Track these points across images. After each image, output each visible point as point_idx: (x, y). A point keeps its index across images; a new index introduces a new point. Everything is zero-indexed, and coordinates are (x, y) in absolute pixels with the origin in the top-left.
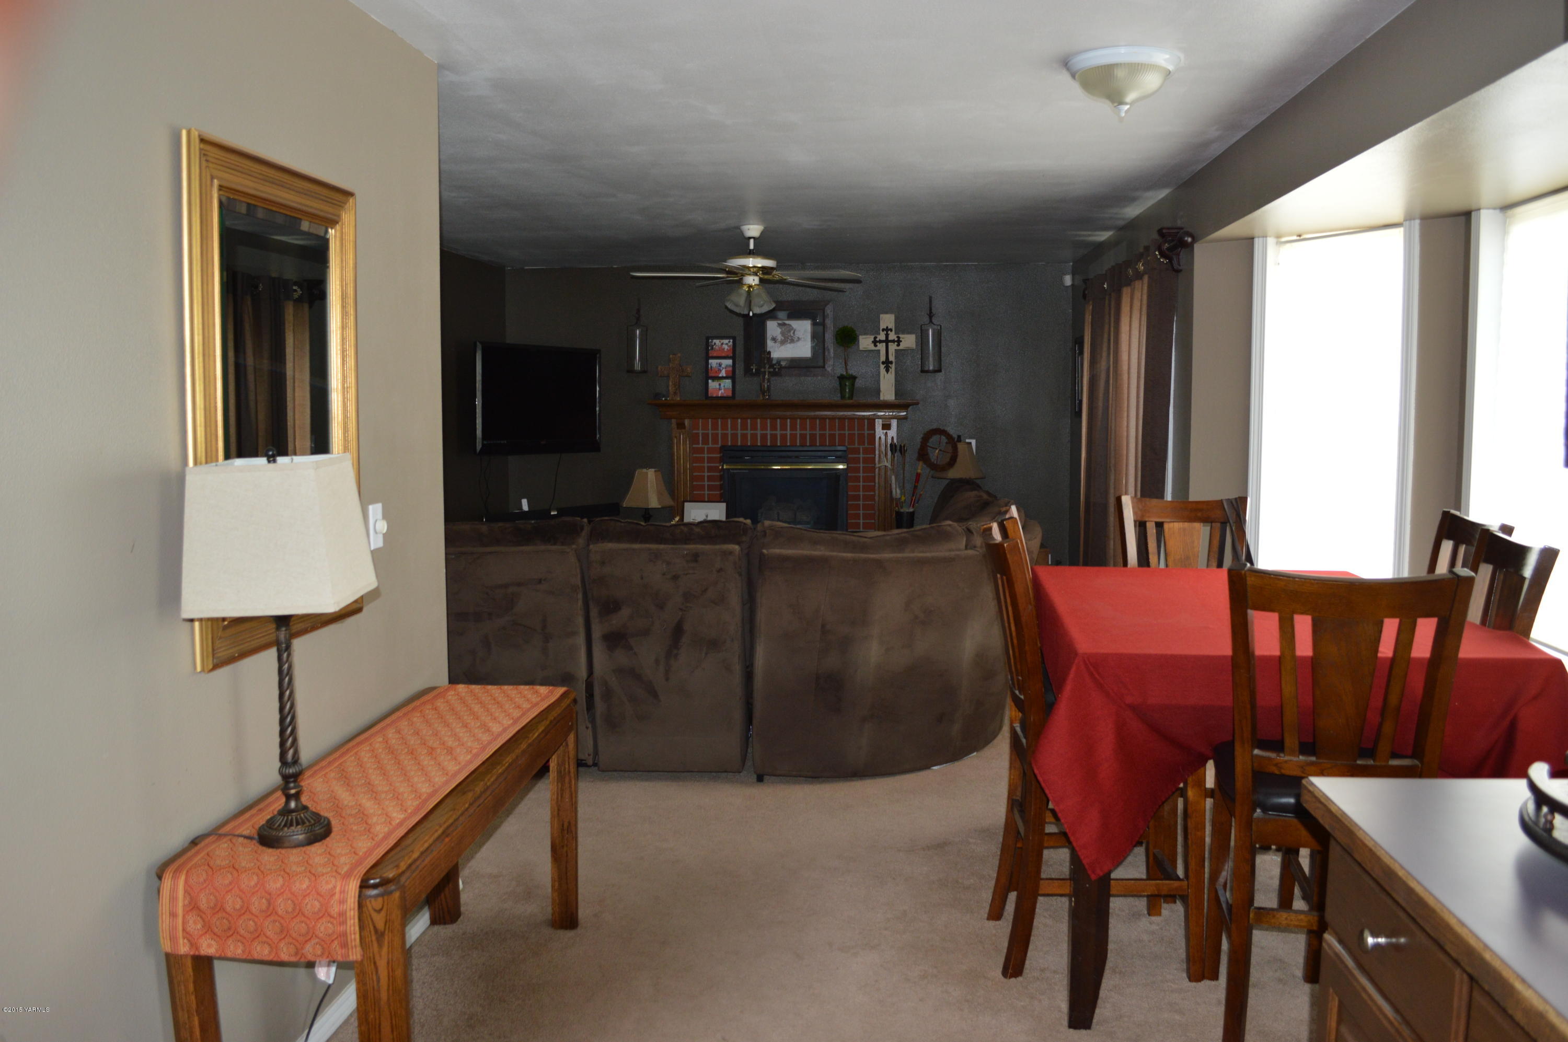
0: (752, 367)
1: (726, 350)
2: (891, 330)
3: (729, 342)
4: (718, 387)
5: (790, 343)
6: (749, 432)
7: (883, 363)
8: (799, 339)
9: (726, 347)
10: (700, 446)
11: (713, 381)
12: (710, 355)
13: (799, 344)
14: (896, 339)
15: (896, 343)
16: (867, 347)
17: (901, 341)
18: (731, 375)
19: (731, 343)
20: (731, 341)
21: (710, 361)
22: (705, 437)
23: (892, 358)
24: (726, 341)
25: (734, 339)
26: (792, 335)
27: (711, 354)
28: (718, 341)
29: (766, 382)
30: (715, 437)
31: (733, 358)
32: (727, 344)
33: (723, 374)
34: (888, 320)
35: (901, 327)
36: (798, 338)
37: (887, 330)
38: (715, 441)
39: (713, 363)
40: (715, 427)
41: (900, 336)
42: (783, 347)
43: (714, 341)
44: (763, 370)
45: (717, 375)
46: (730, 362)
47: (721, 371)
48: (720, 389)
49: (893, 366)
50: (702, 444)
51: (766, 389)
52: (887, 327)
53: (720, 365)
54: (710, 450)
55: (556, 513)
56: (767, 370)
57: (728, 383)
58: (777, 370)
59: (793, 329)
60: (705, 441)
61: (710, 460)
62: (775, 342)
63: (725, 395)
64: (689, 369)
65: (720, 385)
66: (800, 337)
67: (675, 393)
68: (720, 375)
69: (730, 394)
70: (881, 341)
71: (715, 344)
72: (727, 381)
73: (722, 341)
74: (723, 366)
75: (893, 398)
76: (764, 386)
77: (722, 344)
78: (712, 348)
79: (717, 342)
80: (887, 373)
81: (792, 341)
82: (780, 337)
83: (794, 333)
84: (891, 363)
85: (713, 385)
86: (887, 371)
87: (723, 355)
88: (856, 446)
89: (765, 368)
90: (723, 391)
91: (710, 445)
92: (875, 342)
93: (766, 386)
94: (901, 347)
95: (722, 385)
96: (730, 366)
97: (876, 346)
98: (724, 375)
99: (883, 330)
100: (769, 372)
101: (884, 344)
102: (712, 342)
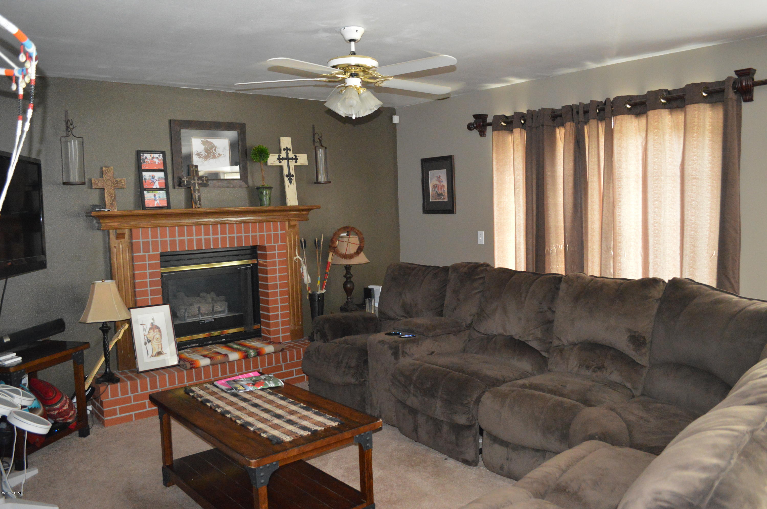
0: (183, 179)
1: (157, 163)
2: (290, 150)
3: (159, 156)
4: (153, 197)
5: (212, 158)
7: (287, 176)
8: (220, 155)
9: (157, 161)
10: (142, 254)
11: (148, 193)
12: (143, 168)
13: (220, 158)
14: (294, 157)
15: (294, 161)
16: (274, 163)
17: (298, 159)
18: (164, 186)
19: (161, 157)
20: (161, 155)
21: (144, 174)
22: (146, 244)
23: (293, 172)
24: (156, 155)
25: (163, 153)
26: (214, 151)
27: (144, 167)
28: (149, 155)
29: (197, 192)
30: (155, 244)
31: (164, 171)
32: (157, 158)
33: (157, 185)
34: (286, 142)
35: (297, 149)
36: (219, 154)
37: (287, 149)
38: (155, 249)
39: (146, 175)
40: (155, 236)
41: (297, 155)
42: (206, 162)
43: (145, 155)
44: (192, 182)
45: (151, 187)
46: (162, 174)
47: (155, 183)
48: (155, 200)
49: (294, 178)
50: (143, 252)
51: (197, 199)
52: (287, 147)
53: (153, 177)
54: (151, 258)
55: (9, 340)
56: (196, 181)
57: (162, 194)
58: (205, 182)
59: (214, 146)
60: (146, 250)
61: (151, 266)
62: (200, 157)
63: (161, 205)
64: (123, 181)
65: (155, 196)
66: (221, 153)
67: (112, 205)
68: (154, 187)
69: (165, 204)
70: (283, 159)
71: (146, 157)
72: (161, 192)
73: (153, 155)
74: (156, 178)
75: (297, 204)
76: (195, 195)
77: (153, 158)
78: (144, 162)
79: (148, 155)
80: (291, 184)
81: (214, 157)
82: (204, 154)
83: (215, 150)
84: (293, 176)
85: (148, 196)
86: (291, 182)
87: (155, 168)
88: (273, 244)
89: (194, 180)
90: (158, 201)
91: (151, 253)
92: (279, 159)
93: (197, 196)
94: (298, 164)
95: (157, 196)
96: (162, 178)
97: (280, 162)
98: (158, 187)
99: (284, 150)
100: (199, 184)
101: (286, 161)
102: (143, 156)
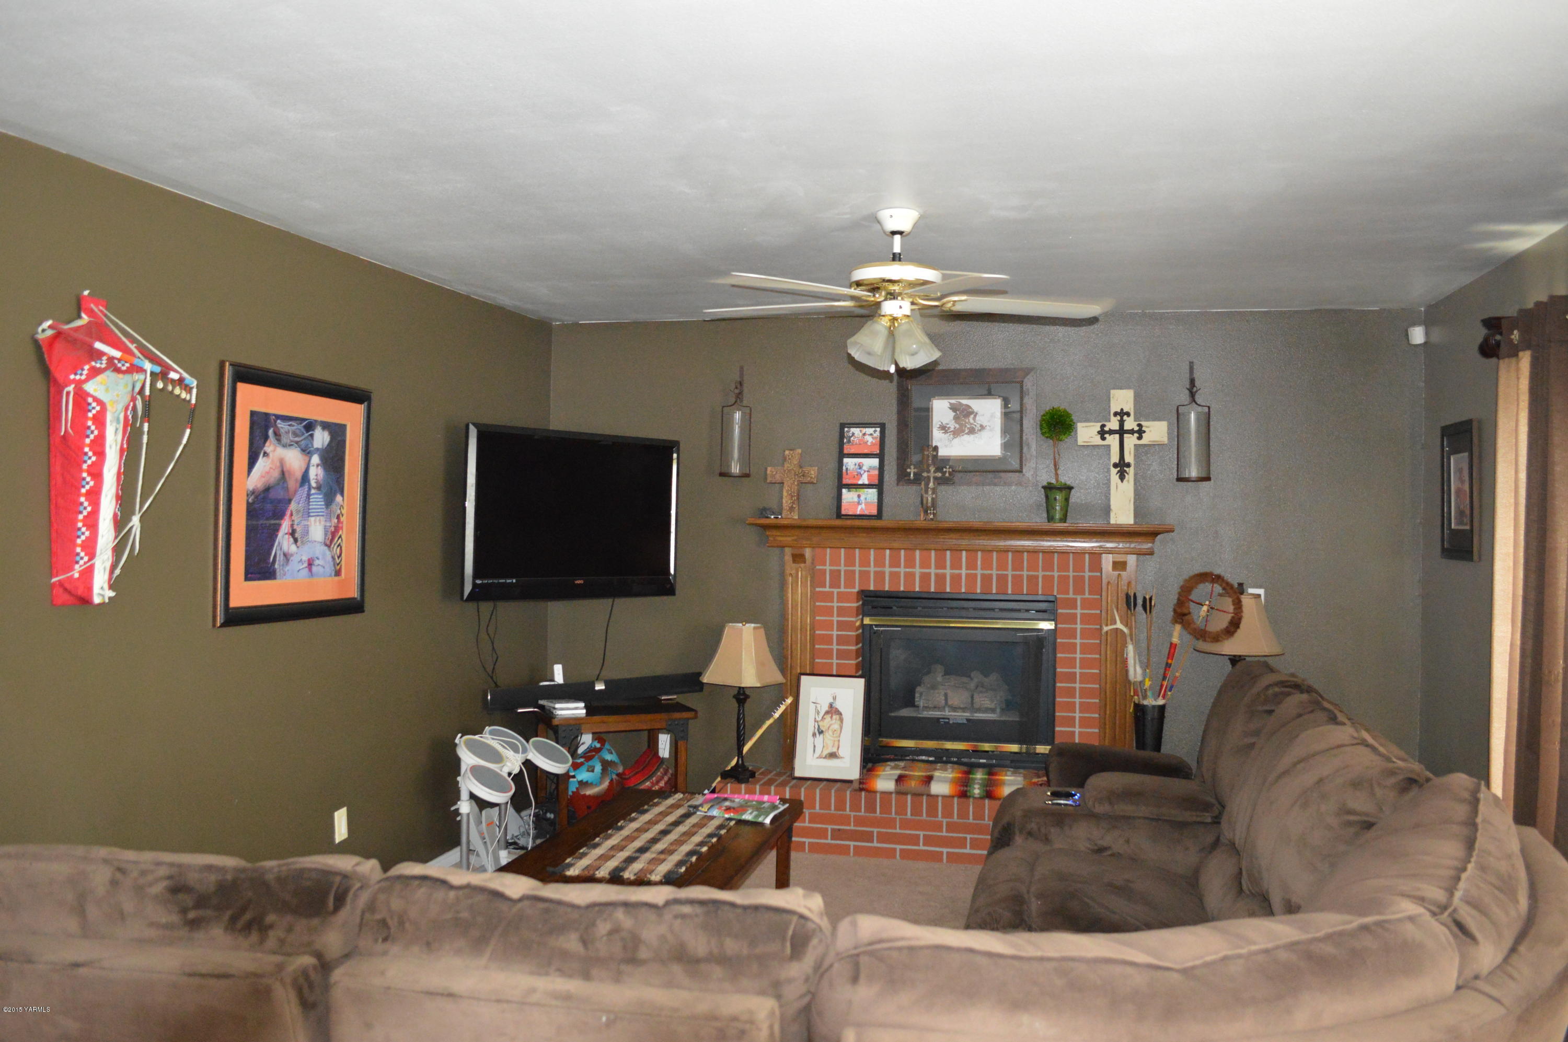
0: (908, 470)
1: (869, 444)
2: (1128, 414)
3: (875, 431)
4: (856, 499)
5: (968, 434)
6: (902, 570)
7: (1115, 466)
8: (982, 428)
9: (869, 439)
10: (827, 589)
11: (849, 491)
12: (846, 451)
13: (984, 434)
14: (1136, 428)
15: (1136, 435)
16: (1091, 440)
17: (1144, 432)
18: (876, 482)
19: (878, 434)
20: (878, 429)
21: (846, 460)
22: (835, 575)
23: (1129, 458)
24: (870, 431)
25: (883, 427)
26: (972, 421)
27: (847, 449)
28: (858, 429)
29: (930, 493)
30: (850, 575)
31: (881, 456)
32: (871, 434)
33: (864, 480)
34: (1122, 399)
35: (1145, 410)
36: (981, 426)
37: (1122, 414)
38: (850, 583)
39: (849, 463)
40: (850, 561)
41: (1143, 423)
42: (956, 441)
43: (853, 430)
44: (925, 474)
45: (854, 482)
46: (875, 462)
47: (861, 475)
48: (859, 503)
49: (1131, 471)
50: (830, 587)
51: (930, 505)
52: (1122, 410)
53: (860, 466)
54: (842, 597)
55: (603, 687)
56: (932, 475)
57: (872, 494)
58: (947, 475)
59: (972, 413)
60: (835, 583)
61: (842, 611)
62: (946, 432)
63: (866, 513)
64: (812, 472)
65: (859, 496)
66: (984, 425)
67: (791, 509)
68: (860, 482)
69: (874, 511)
70: (1111, 432)
71: (853, 434)
72: (870, 491)
73: (864, 430)
74: (865, 468)
75: (1132, 522)
76: (927, 500)
77: (864, 434)
78: (849, 441)
79: (856, 431)
80: (1122, 481)
81: (972, 431)
82: (953, 425)
83: (974, 419)
84: (1128, 465)
85: (848, 496)
86: (1122, 478)
87: (866, 451)
88: (1071, 596)
89: (929, 471)
90: (863, 506)
91: (842, 590)
92: (1102, 433)
93: (930, 499)
94: (1144, 441)
95: (862, 498)
96: (874, 468)
97: (1103, 439)
98: (866, 482)
99: (1116, 414)
100: (935, 478)
101: (1117, 436)
102: (848, 432)
